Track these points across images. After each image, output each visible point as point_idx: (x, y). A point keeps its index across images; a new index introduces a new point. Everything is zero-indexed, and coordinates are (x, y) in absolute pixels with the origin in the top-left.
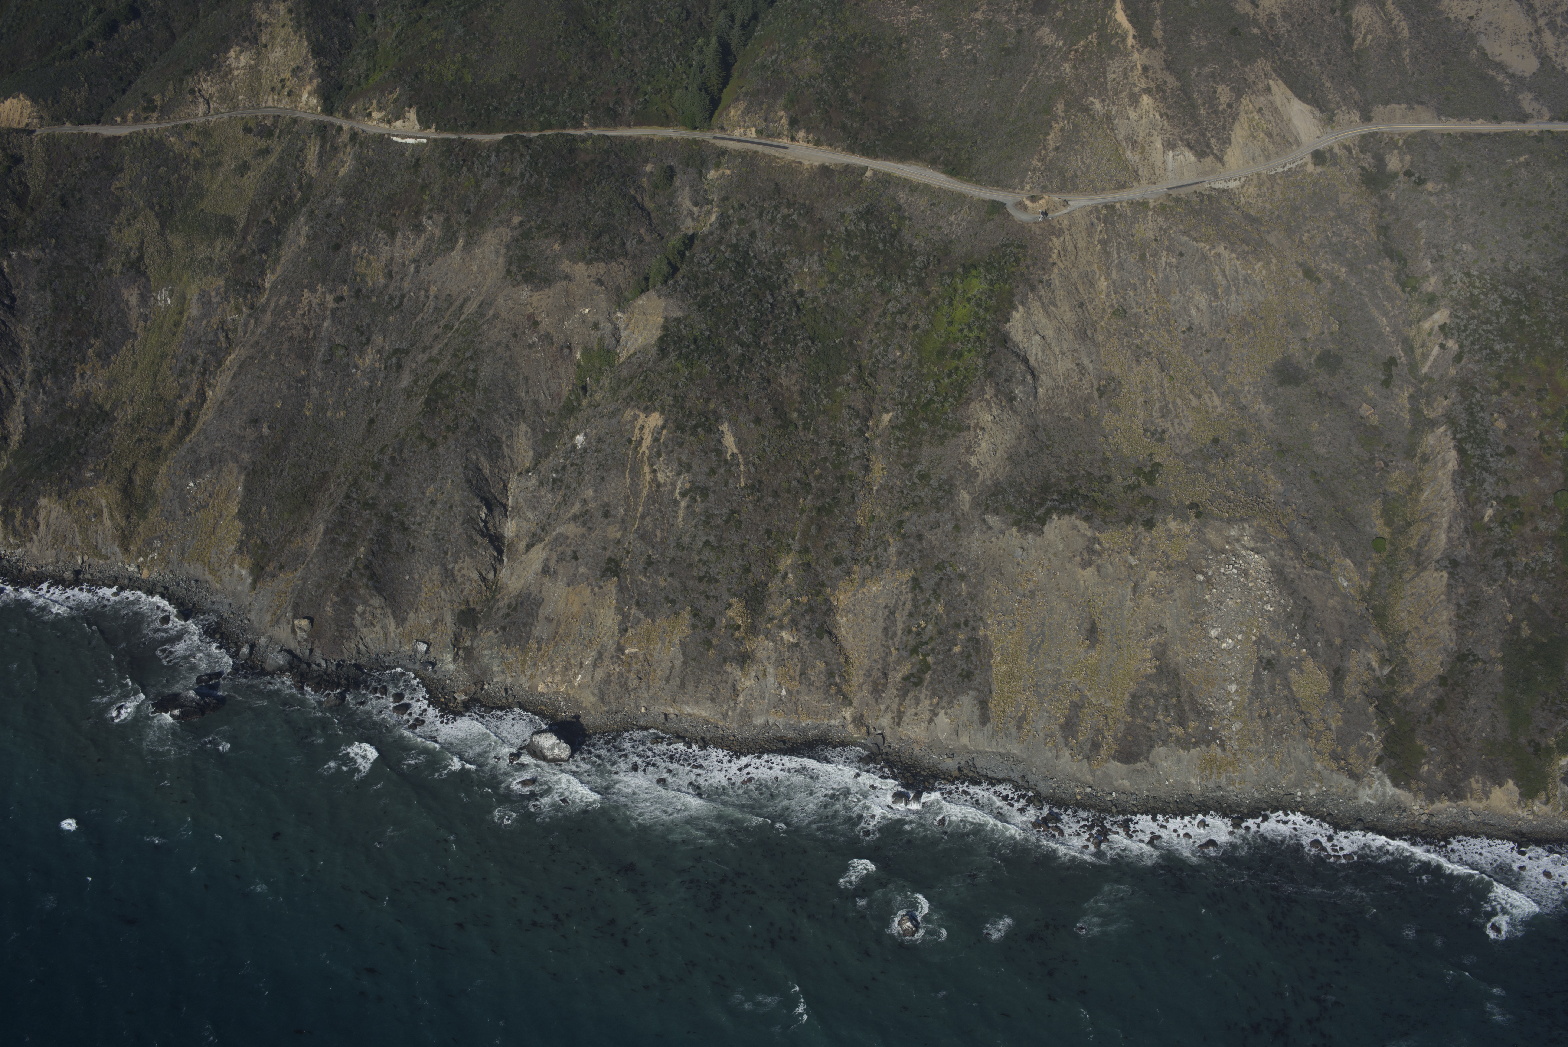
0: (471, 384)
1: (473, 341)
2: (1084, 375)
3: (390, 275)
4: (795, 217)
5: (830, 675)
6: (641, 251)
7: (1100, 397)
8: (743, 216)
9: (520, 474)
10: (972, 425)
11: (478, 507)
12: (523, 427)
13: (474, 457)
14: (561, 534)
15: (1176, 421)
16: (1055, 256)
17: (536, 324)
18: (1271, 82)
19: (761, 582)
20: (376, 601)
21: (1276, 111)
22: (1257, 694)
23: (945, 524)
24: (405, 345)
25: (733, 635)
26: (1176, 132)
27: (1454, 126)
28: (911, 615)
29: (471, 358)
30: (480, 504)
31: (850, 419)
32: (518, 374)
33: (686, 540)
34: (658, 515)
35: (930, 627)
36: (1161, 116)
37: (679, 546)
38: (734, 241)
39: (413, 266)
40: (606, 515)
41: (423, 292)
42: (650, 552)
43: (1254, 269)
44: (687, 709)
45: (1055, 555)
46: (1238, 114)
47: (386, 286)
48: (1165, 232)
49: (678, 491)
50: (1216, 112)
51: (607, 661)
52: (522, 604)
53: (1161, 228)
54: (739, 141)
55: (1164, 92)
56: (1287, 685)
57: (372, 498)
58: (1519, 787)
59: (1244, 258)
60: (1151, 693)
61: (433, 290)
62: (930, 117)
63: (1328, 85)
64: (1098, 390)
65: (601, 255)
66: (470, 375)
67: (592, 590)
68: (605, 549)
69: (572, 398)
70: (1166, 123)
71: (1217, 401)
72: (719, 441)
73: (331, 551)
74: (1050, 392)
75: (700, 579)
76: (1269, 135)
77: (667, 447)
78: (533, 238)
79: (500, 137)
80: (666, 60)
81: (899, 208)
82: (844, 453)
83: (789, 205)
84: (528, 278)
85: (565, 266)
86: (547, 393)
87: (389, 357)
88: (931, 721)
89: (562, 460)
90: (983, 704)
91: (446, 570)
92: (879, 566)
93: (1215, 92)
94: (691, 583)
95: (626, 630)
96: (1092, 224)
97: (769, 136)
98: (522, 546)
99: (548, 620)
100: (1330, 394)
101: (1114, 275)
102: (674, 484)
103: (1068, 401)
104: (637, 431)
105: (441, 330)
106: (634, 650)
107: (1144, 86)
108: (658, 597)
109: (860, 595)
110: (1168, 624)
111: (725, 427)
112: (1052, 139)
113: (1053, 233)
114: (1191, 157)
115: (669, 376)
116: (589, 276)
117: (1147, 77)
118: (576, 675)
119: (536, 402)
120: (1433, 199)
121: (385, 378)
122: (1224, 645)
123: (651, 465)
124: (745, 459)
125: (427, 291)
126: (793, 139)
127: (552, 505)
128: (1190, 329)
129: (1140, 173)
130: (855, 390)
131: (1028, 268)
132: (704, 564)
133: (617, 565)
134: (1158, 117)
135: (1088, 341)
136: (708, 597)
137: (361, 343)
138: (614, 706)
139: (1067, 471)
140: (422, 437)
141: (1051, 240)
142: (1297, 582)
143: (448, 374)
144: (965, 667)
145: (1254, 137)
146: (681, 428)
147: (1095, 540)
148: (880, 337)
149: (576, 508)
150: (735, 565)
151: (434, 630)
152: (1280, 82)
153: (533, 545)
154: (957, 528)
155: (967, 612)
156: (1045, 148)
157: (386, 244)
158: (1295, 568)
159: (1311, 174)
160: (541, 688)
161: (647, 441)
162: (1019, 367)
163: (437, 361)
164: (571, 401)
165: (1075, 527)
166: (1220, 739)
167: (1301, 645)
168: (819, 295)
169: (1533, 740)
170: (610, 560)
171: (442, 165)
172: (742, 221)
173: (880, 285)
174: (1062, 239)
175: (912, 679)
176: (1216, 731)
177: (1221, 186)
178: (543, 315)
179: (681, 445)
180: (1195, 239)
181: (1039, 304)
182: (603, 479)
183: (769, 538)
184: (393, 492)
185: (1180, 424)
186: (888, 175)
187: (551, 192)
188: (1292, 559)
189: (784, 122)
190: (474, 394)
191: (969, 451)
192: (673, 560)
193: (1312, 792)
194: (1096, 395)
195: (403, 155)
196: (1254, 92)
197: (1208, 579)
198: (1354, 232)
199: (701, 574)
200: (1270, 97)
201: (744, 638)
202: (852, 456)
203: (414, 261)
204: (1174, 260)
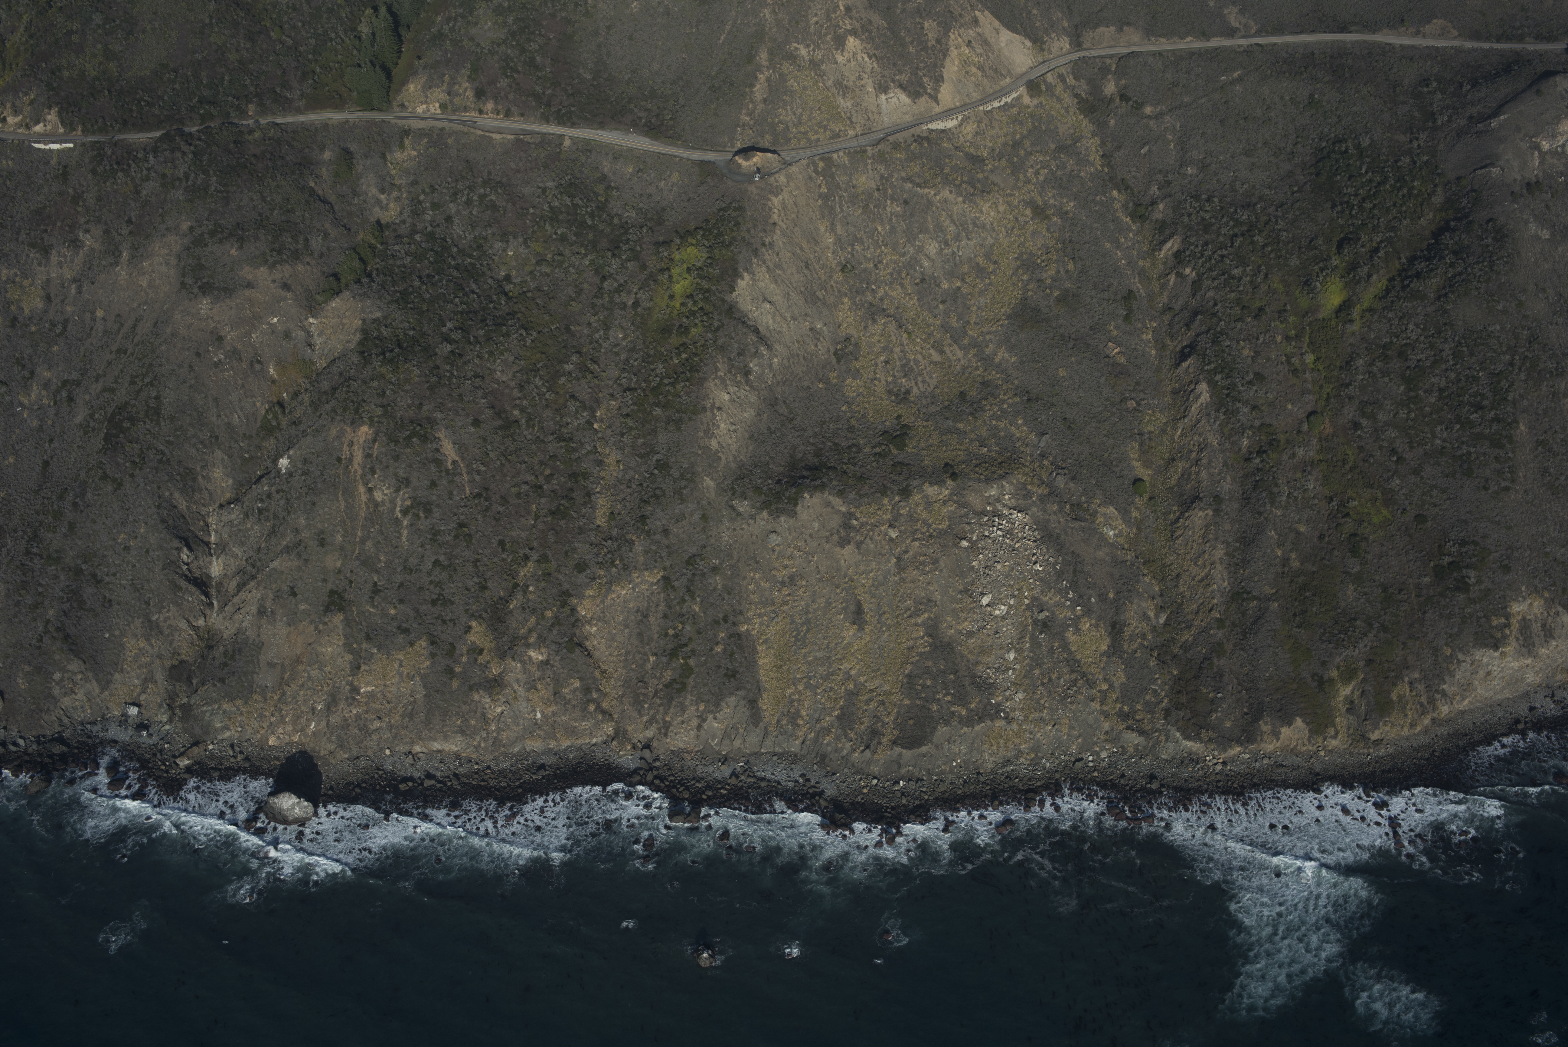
0: (155, 413)
1: (151, 365)
2: (819, 339)
3: (48, 299)
4: (493, 197)
5: (587, 690)
6: (328, 248)
7: (838, 361)
8: (436, 200)
9: (221, 506)
10: (709, 405)
11: (179, 550)
12: (218, 454)
13: (167, 494)
14: (275, 569)
15: (920, 379)
16: (775, 217)
17: (220, 339)
18: (977, 12)
19: (501, 598)
20: (75, 665)
21: (985, 43)
22: (1037, 662)
23: (691, 514)
24: (74, 375)
25: (476, 660)
26: (886, 73)
27: (1163, 45)
28: (665, 616)
29: (151, 384)
30: (179, 545)
31: (577, 411)
32: (206, 397)
33: (413, 561)
34: (380, 538)
35: (688, 628)
36: (870, 58)
37: (407, 569)
38: (430, 229)
39: (74, 286)
40: (322, 543)
41: (88, 315)
42: (375, 579)
43: (981, 211)
44: (436, 746)
45: (811, 536)
46: (948, 50)
47: (46, 311)
48: (887, 180)
49: (398, 509)
50: (925, 49)
51: (342, 705)
52: (240, 651)
53: (882, 177)
54: (422, 118)
55: (870, 32)
56: (1065, 646)
57: (57, 551)
58: (1307, 724)
59: (970, 201)
60: (927, 671)
61: (99, 313)
62: (627, 77)
63: (1035, 12)
64: (835, 354)
65: (285, 257)
66: (153, 403)
67: (316, 628)
68: (325, 581)
69: (270, 417)
70: (876, 66)
71: (960, 354)
72: (437, 450)
73: (15, 616)
74: (785, 361)
75: (434, 602)
76: (981, 68)
77: (381, 462)
78: (206, 245)
79: (157, 134)
80: (333, 35)
81: (603, 178)
82: (575, 450)
83: (485, 183)
84: (206, 289)
85: (247, 272)
86: (241, 414)
87: (58, 391)
88: (699, 727)
89: (266, 488)
90: (753, 703)
91: (150, 621)
92: (626, 568)
93: (923, 28)
94: (424, 608)
95: (359, 668)
96: (810, 178)
97: (454, 111)
98: (233, 585)
99: (272, 666)
100: (1073, 336)
101: (839, 230)
102: (393, 502)
103: (805, 369)
104: (345, 447)
105: (113, 356)
106: (369, 689)
107: (849, 27)
108: (389, 628)
109: (608, 601)
110: (937, 597)
111: (441, 434)
112: (759, 90)
113: (771, 192)
114: (904, 98)
115: (375, 384)
116: (274, 281)
117: (851, 18)
118: (309, 721)
119: (229, 425)
120: (1152, 123)
121: (56, 415)
122: (997, 612)
123: (366, 484)
124: (467, 466)
125: (93, 313)
126: (481, 112)
127: (260, 537)
128: (923, 280)
129: (854, 120)
130: (579, 379)
131: (748, 231)
132: (436, 586)
133: (341, 597)
134: (867, 59)
135: (819, 304)
136: (444, 622)
137: (24, 378)
138: (355, 753)
139: (813, 444)
140: (105, 477)
141: (769, 200)
142: (1063, 537)
143: (127, 403)
144: (729, 665)
145: (967, 73)
146: (392, 439)
147: (851, 515)
148: (599, 320)
149: (289, 538)
150: (470, 583)
151: (144, 691)
152: (986, 12)
153: (244, 584)
154: (704, 517)
155: (726, 607)
156: (751, 101)
157: (40, 265)
158: (1059, 522)
159: (1028, 107)
160: (272, 741)
161: (359, 457)
162: (752, 338)
163: (113, 391)
164: (269, 421)
165: (829, 504)
166: (1004, 711)
167: (1075, 603)
168: (528, 278)
169: (1316, 674)
170: (332, 592)
171: (94, 172)
172: (435, 206)
173: (592, 263)
174: (780, 197)
175: (676, 686)
176: (999, 704)
177: (939, 127)
178: (228, 329)
179: (397, 458)
180: (919, 185)
181: (764, 269)
182: (314, 504)
183: (504, 550)
184: (79, 542)
185: (924, 382)
186: (588, 142)
187: (221, 192)
188: (1055, 513)
189: (470, 94)
190: (159, 424)
191: (709, 434)
192: (401, 585)
193: (1104, 755)
194: (834, 360)
195: (48, 163)
196: (961, 26)
197: (973, 544)
198: (1077, 164)
199: (435, 597)
200: (979, 30)
201: (488, 662)
202: (584, 452)
203: (74, 281)
204: (899, 209)
